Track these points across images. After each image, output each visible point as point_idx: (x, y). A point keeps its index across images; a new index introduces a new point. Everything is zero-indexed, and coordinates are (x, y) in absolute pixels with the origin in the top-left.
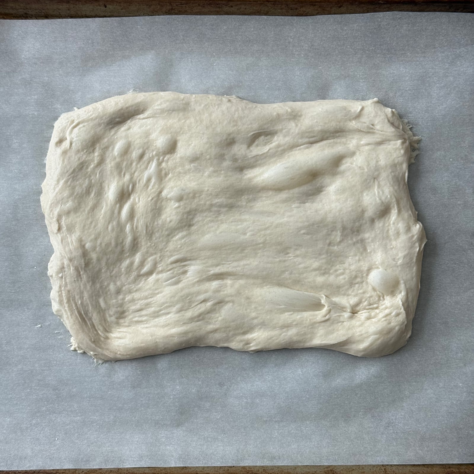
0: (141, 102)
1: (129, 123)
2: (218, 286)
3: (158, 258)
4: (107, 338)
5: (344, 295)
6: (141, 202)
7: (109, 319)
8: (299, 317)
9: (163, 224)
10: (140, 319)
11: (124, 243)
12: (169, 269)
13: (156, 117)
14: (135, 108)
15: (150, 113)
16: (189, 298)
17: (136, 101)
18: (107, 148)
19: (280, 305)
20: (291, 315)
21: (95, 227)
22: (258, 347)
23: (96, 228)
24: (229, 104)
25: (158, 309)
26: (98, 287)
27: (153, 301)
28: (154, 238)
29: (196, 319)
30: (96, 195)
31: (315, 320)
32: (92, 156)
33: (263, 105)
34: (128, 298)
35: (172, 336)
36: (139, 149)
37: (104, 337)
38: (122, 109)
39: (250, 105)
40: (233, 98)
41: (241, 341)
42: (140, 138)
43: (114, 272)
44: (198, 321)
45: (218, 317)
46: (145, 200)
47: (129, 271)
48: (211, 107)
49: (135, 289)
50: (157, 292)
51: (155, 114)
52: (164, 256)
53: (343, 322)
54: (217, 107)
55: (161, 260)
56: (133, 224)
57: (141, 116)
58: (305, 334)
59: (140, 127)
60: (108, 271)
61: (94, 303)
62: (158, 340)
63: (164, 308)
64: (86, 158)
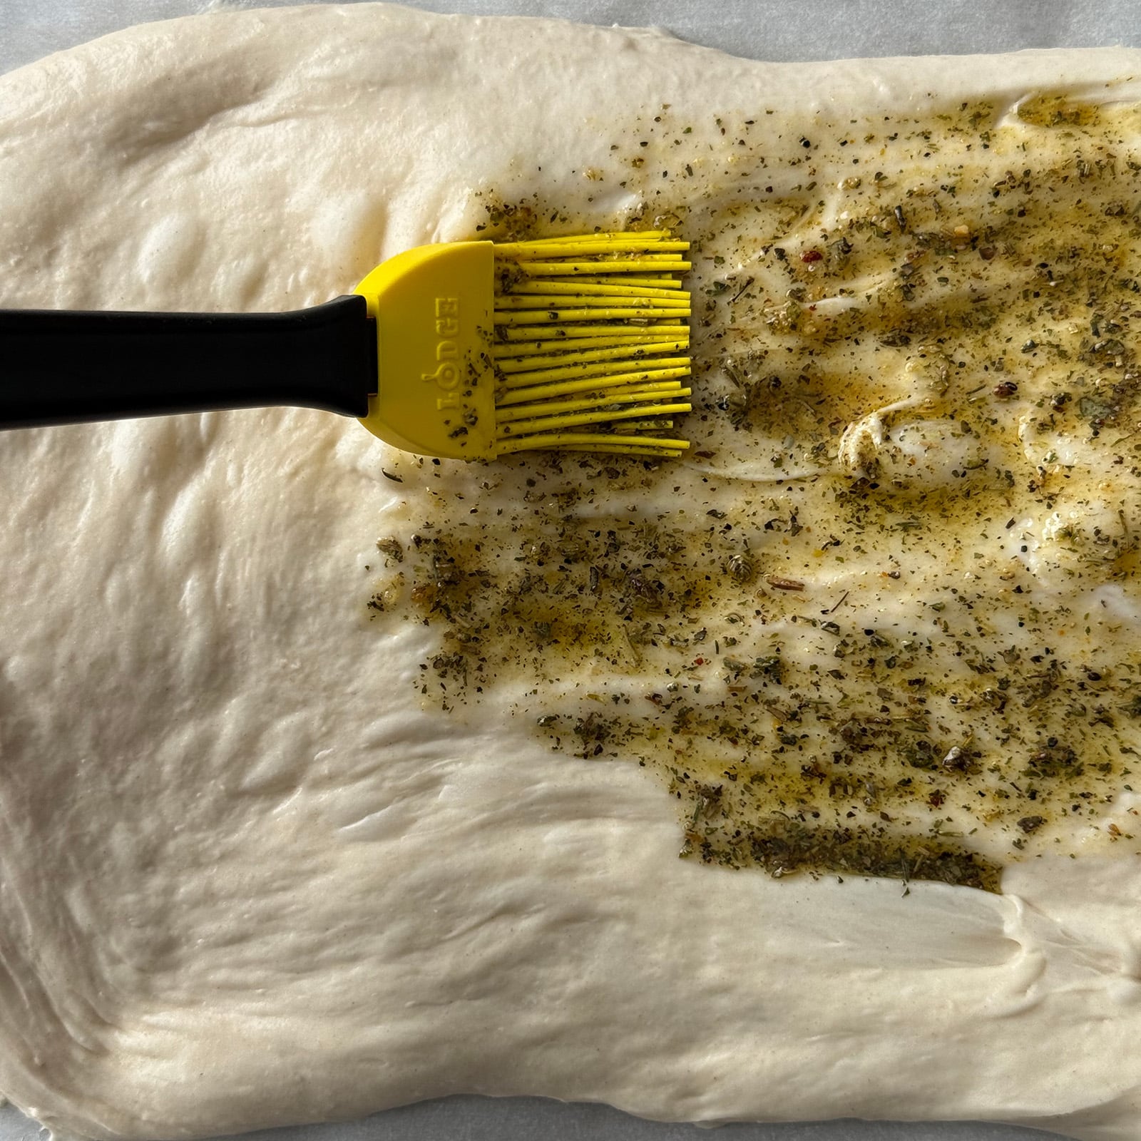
0: (246, 51)
1: (201, 141)
2: (568, 847)
3: (316, 723)
4: (100, 1051)
5: (1108, 899)
6: (246, 485)
7: (108, 973)
8: (906, 991)
9: (339, 581)
10: (238, 976)
11: (172, 658)
12: (360, 768)
13: (315, 115)
14: (225, 74)
15: (289, 99)
16: (441, 896)
17: (229, 45)
18: (105, 249)
19: (827, 938)
20: (875, 979)
21: (48, 585)
22: (733, 1111)
23: (52, 592)
24: (626, 61)
25: (310, 938)
26: (59, 844)
27: (291, 904)
28: (301, 639)
29: (470, 989)
30: (58, 450)
31: (976, 1009)
32: (43, 283)
33: (775, 65)
34: (189, 886)
35: (367, 1056)
36: (242, 254)
37: (88, 1046)
38: (168, 78)
39: (721, 64)
40: (650, 37)
41: (661, 1082)
42: (246, 206)
43: (129, 778)
44: (478, 995)
45: (564, 982)
46: (263, 475)
47: (195, 773)
48: (548, 70)
49: (216, 853)
50: (308, 865)
51: (309, 101)
52: (341, 714)
53: (1101, 1019)
54: (572, 70)
55: (329, 733)
56: (212, 580)
57: (252, 112)
58: (934, 1066)
59: (246, 161)
60: (105, 774)
61: (43, 906)
62: (307, 1072)
63: (337, 936)
64: (18, 289)
